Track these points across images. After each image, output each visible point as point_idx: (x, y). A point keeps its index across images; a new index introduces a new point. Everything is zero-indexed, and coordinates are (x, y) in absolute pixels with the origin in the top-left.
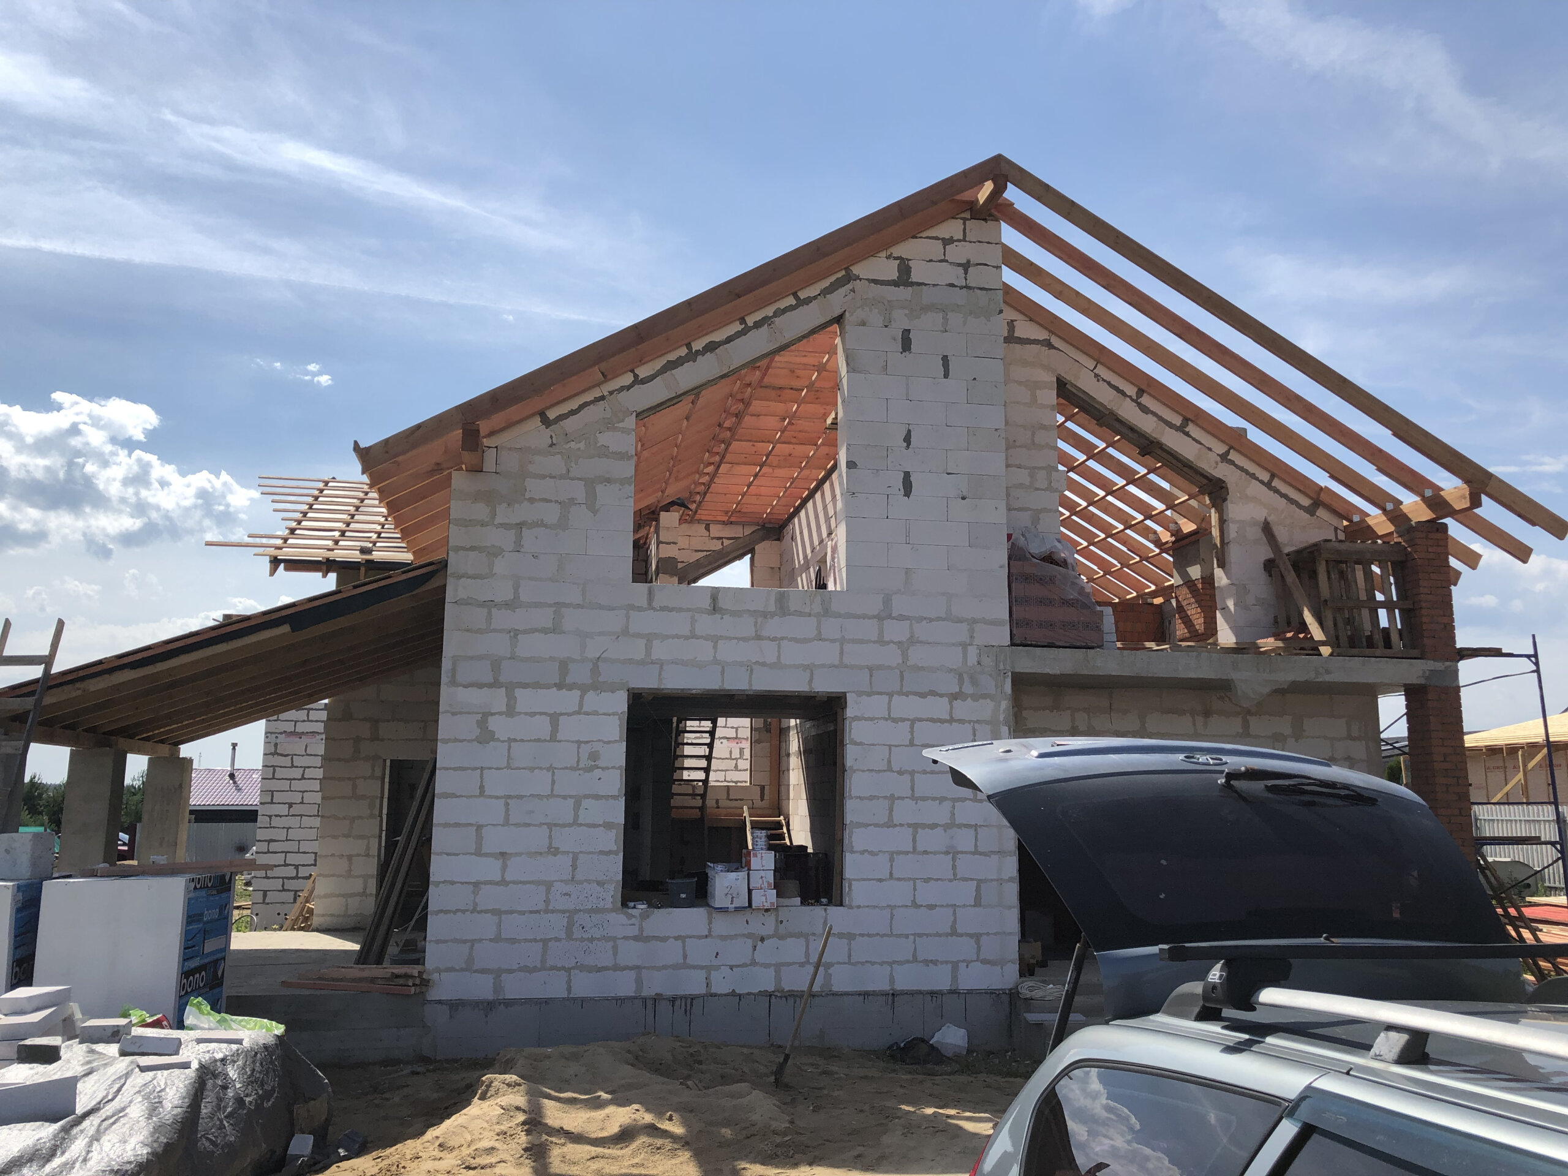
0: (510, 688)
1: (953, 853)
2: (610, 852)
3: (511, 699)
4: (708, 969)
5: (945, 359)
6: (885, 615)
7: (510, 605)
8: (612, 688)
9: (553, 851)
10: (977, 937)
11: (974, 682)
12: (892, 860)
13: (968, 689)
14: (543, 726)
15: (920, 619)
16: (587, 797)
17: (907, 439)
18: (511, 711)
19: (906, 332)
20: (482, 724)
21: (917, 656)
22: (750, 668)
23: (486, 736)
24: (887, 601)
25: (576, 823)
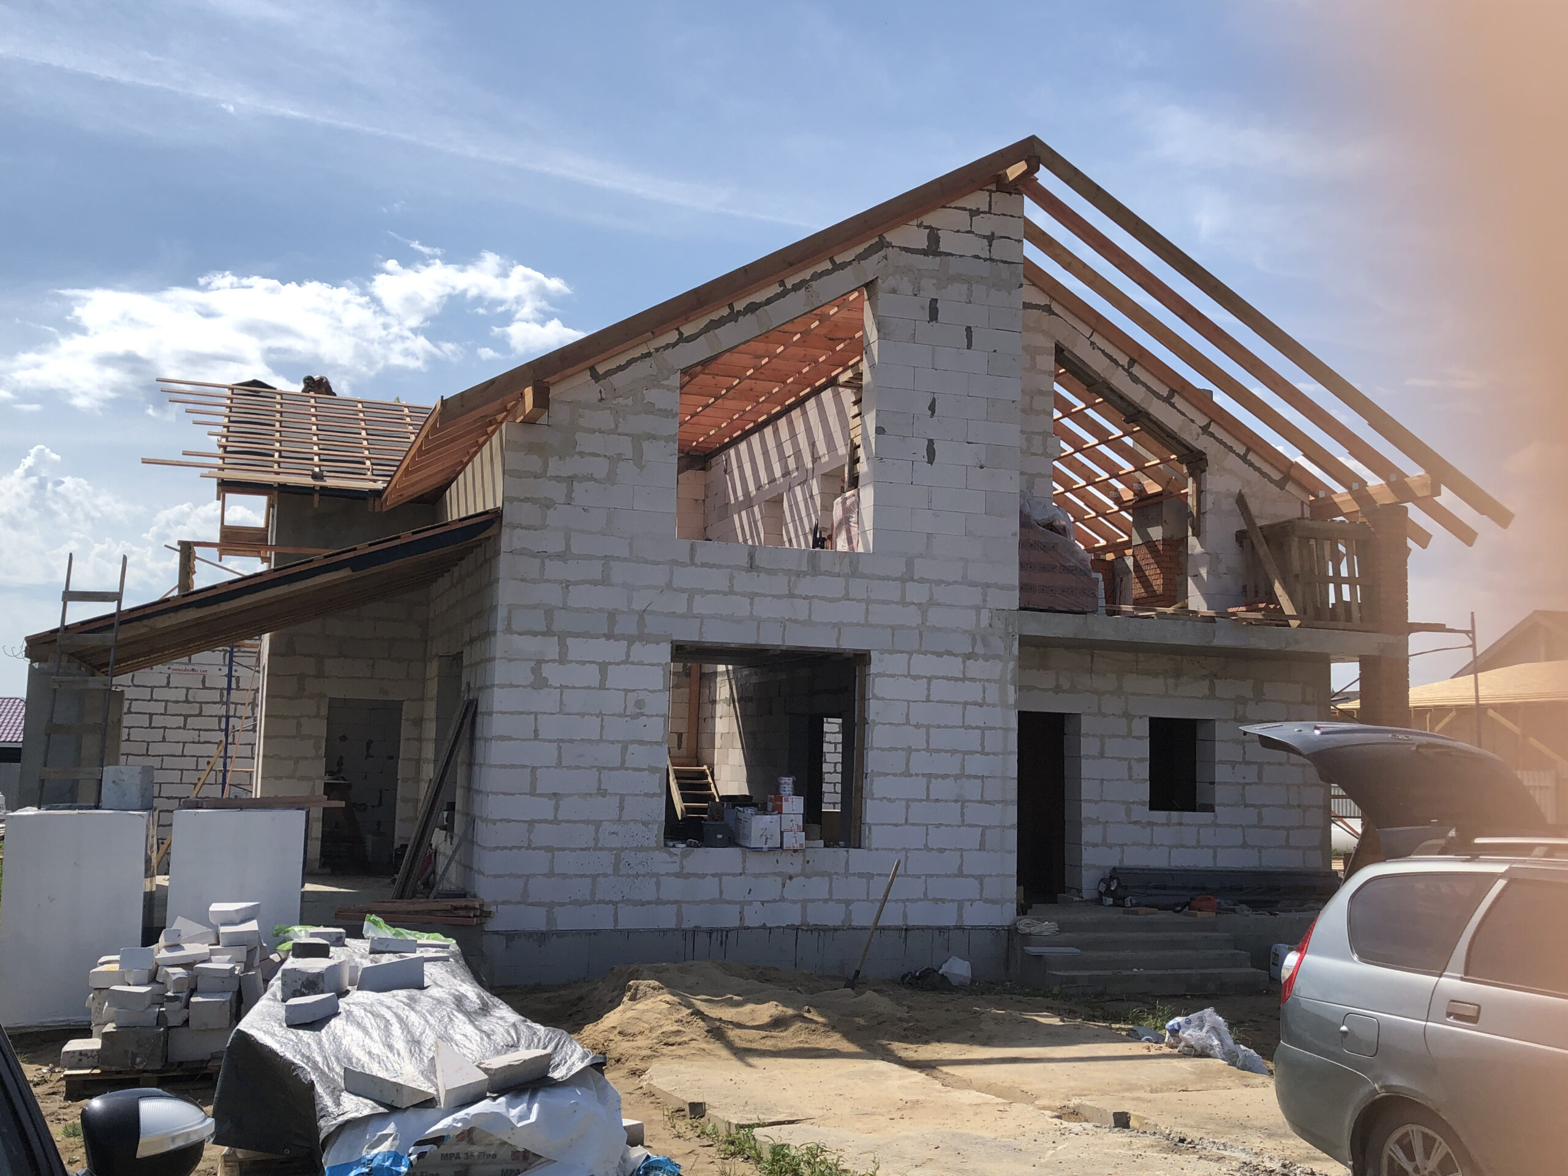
0: (562, 636)
1: (961, 800)
2: (653, 795)
3: (563, 645)
4: (743, 904)
5: (969, 329)
6: (907, 578)
7: (562, 556)
8: (657, 640)
9: (602, 793)
10: (980, 878)
11: (986, 644)
12: (907, 807)
13: (980, 649)
14: (592, 675)
15: (939, 582)
16: (633, 742)
17: (932, 408)
18: (562, 660)
19: (934, 301)
20: (536, 671)
21: (935, 617)
22: (783, 623)
23: (540, 683)
24: (910, 564)
25: (622, 767)
